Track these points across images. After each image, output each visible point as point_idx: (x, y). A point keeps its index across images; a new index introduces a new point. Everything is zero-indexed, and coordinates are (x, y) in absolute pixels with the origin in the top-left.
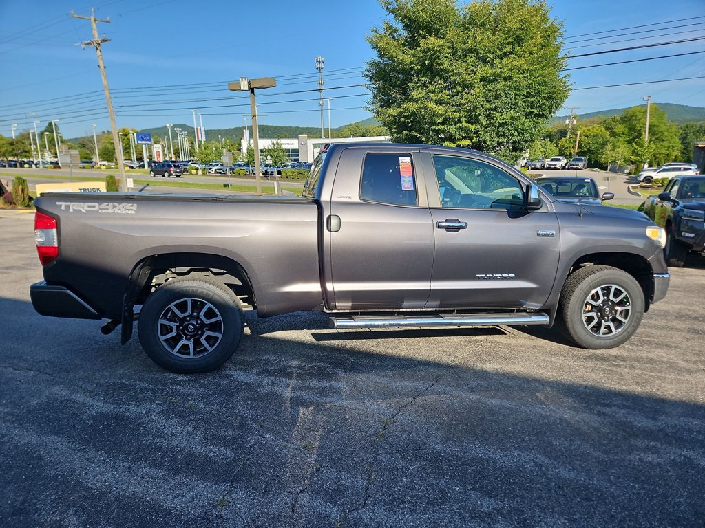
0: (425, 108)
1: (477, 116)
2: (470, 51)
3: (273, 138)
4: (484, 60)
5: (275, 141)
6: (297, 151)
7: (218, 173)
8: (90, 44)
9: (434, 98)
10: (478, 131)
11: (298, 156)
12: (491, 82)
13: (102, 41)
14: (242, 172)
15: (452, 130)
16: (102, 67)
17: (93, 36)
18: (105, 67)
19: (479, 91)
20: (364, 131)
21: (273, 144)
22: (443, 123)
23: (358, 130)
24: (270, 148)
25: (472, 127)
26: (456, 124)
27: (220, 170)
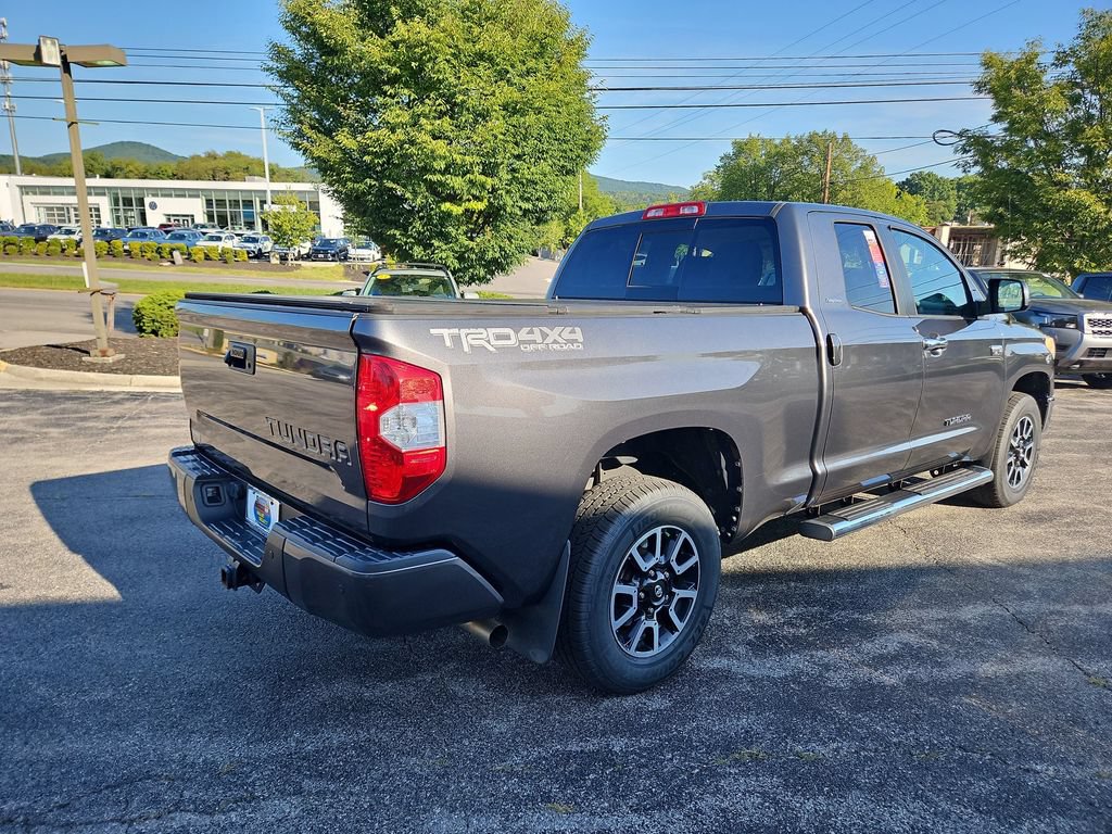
0: (412, 143)
1: (497, 165)
2: (481, 56)
4: (502, 75)
9: (429, 128)
10: (499, 189)
12: (515, 112)
15: (457, 183)
19: (497, 124)
20: (109, 168)
22: (445, 171)
23: (96, 165)
25: (489, 182)
26: (464, 174)
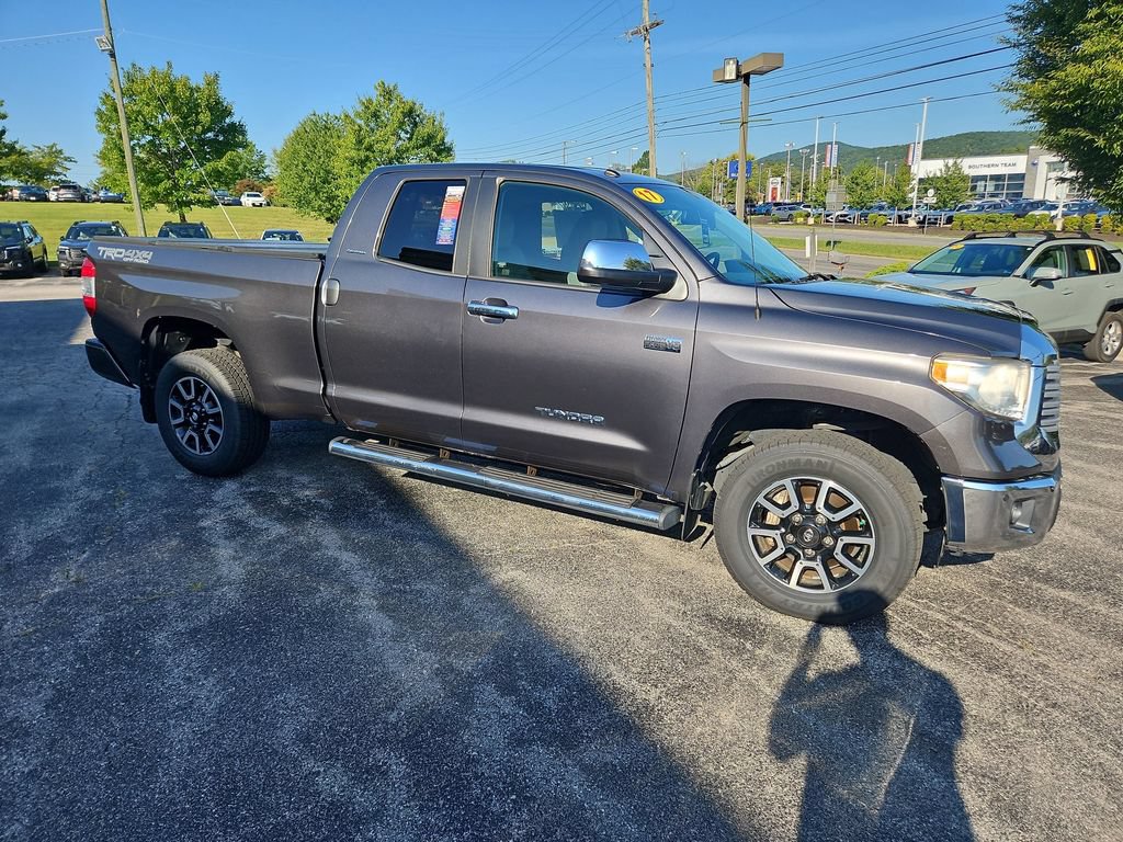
3: (949, 157)
5: (951, 162)
6: (1022, 176)
7: (841, 221)
8: (636, 33)
11: (1022, 186)
13: (652, 26)
14: (880, 219)
16: (648, 65)
17: (643, 19)
18: (652, 66)
21: (947, 166)
24: (939, 175)
27: (846, 216)
